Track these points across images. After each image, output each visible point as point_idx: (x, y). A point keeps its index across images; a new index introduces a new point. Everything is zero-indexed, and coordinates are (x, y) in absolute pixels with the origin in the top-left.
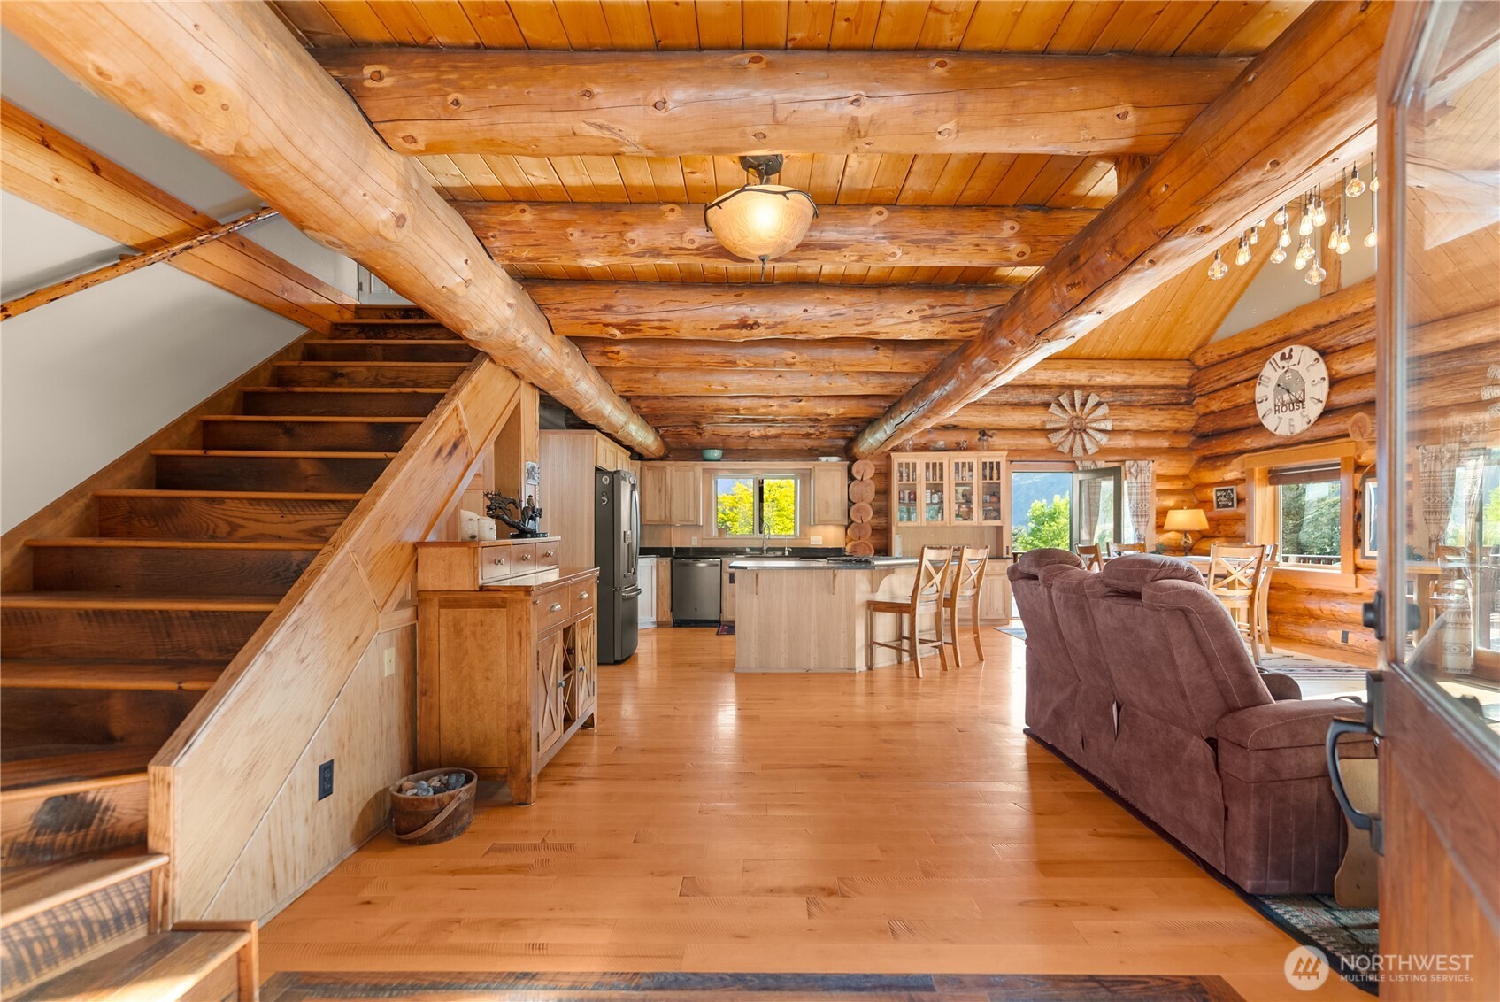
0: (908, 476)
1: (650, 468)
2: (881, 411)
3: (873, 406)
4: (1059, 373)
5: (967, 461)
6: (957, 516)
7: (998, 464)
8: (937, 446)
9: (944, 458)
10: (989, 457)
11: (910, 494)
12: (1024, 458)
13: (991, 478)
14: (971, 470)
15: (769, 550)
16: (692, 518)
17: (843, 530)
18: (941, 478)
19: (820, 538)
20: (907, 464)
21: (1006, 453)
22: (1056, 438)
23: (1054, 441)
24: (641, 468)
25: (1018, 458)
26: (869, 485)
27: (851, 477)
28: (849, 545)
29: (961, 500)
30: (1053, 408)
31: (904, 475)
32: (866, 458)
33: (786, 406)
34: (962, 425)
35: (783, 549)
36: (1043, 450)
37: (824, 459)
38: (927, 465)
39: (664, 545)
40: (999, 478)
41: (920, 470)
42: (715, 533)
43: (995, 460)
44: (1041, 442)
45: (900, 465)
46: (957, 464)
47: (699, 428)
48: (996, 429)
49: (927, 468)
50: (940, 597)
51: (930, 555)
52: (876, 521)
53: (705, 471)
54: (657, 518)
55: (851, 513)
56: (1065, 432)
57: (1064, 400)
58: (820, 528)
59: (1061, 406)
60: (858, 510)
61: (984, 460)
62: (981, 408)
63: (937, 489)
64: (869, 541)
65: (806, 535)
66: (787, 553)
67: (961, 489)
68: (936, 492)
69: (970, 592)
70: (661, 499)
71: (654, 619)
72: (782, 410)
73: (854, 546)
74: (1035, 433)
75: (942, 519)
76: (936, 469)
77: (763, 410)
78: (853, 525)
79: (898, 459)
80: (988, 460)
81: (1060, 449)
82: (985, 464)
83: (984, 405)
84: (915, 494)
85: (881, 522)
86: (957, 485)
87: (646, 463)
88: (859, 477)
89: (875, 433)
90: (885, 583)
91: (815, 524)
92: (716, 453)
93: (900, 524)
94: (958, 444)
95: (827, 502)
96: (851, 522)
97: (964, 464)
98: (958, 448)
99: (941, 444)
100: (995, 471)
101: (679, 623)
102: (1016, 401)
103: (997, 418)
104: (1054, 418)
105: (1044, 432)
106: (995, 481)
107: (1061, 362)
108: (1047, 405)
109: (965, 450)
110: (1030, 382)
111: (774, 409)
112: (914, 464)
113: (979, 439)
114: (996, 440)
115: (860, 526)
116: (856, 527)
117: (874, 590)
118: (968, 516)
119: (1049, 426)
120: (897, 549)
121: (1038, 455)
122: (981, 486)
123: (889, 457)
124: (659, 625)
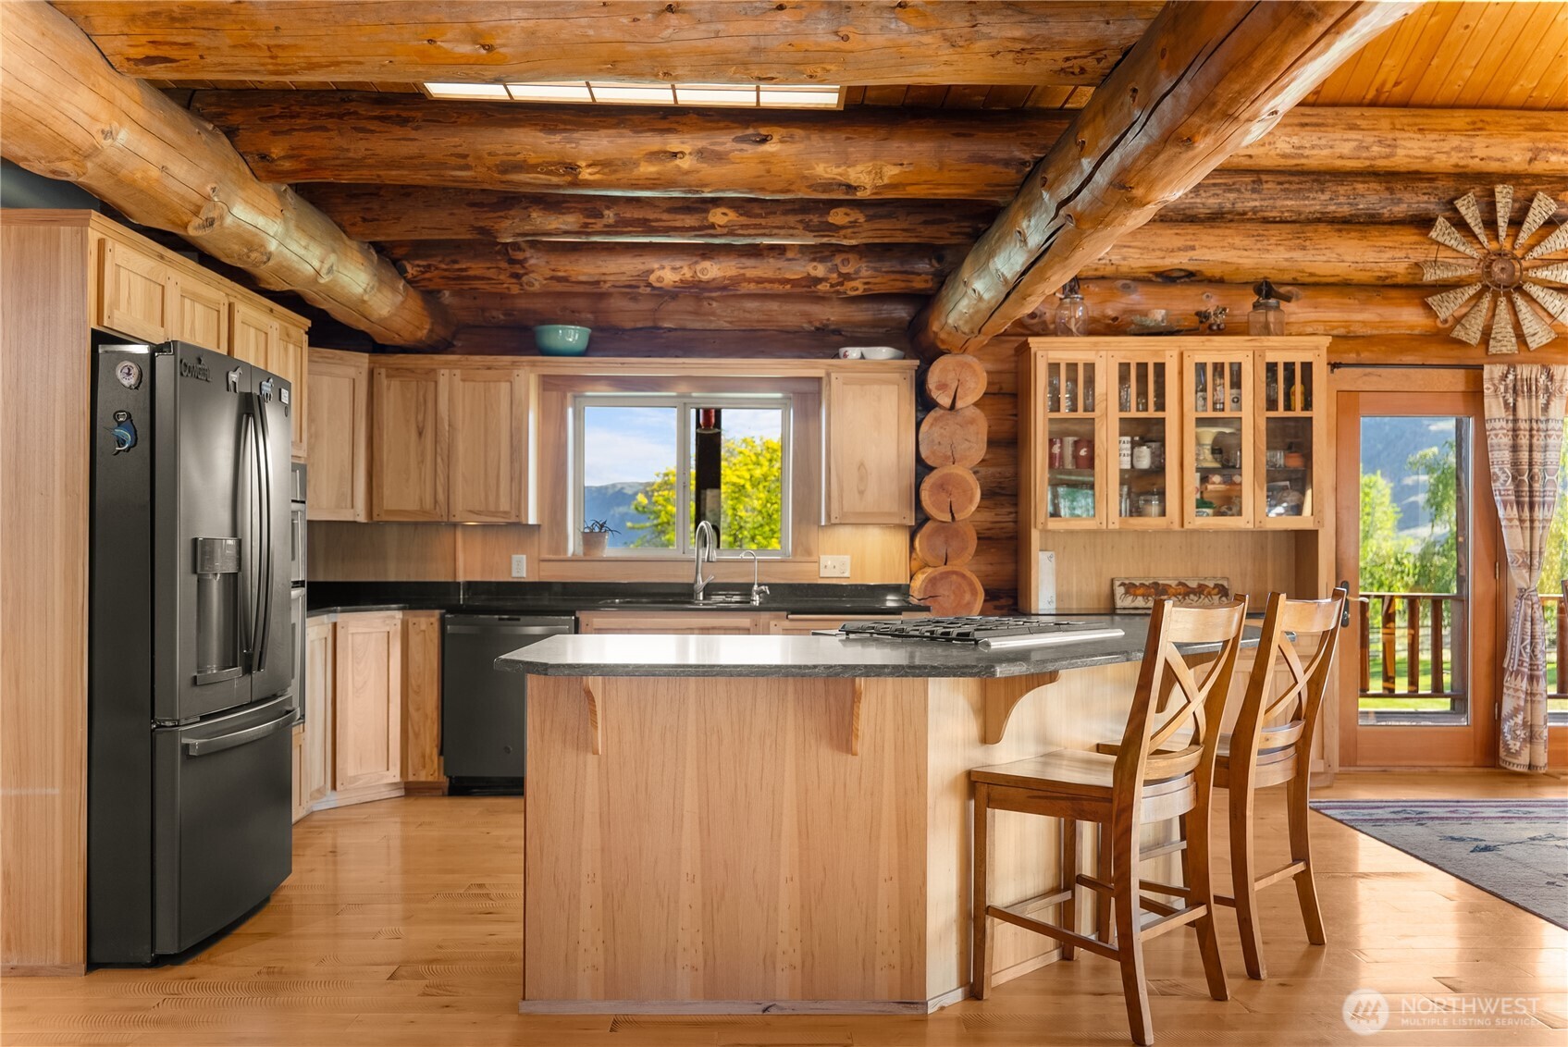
0: (1074, 399)
1: (395, 372)
2: (1011, 175)
3: (984, 160)
4: (1455, 141)
5: (1226, 359)
6: (1202, 503)
7: (1307, 367)
8: (1149, 322)
9: (1166, 350)
10: (1282, 350)
11: (1076, 445)
12: (1366, 356)
13: (1288, 407)
14: (1236, 384)
15: (710, 590)
16: (504, 505)
17: (901, 540)
18: (1161, 406)
19: (847, 558)
20: (1072, 367)
21: (1327, 341)
22: (1448, 307)
23: (1444, 313)
24: (371, 373)
25: (1352, 358)
26: (972, 422)
27: (925, 403)
28: (920, 579)
29: (1210, 462)
30: (1441, 231)
31: (1064, 397)
32: (963, 350)
33: (720, 157)
34: (1209, 271)
35: (745, 589)
36: (1412, 338)
37: (854, 353)
38: (1124, 369)
39: (437, 573)
40: (1308, 405)
41: (1106, 383)
42: (573, 545)
43: (1298, 358)
44: (1409, 317)
45: (1054, 368)
46: (1201, 368)
47: (512, 262)
48: (1295, 283)
49: (1124, 379)
50: (1205, 758)
51: (1180, 624)
52: (987, 517)
53: (547, 383)
54: (412, 505)
55: (925, 495)
56: (1471, 291)
57: (1469, 210)
58: (844, 534)
59: (1460, 224)
60: (942, 486)
61: (1271, 357)
62: (1260, 229)
63: (1147, 432)
64: (969, 566)
65: (808, 552)
66: (756, 600)
67: (1209, 434)
68: (1144, 441)
69: (1285, 735)
70: (423, 454)
71: (394, 775)
72: (709, 171)
73: (932, 581)
74: (1394, 293)
75: (1163, 513)
76: (1147, 380)
77: (648, 169)
78: (928, 526)
79: (1046, 351)
80: (1280, 358)
81: (1459, 333)
82: (1271, 368)
83: (1266, 221)
84: (1091, 444)
85: (1000, 516)
86: (1201, 422)
87: (383, 359)
88: (945, 400)
89: (991, 255)
90: (1024, 714)
91: (830, 525)
92: (573, 336)
93: (1053, 524)
94: (1202, 316)
95: (861, 465)
96: (922, 518)
97: (1219, 368)
98: (1204, 326)
99: (1158, 315)
100: (1298, 388)
101: (461, 787)
102: (1346, 210)
103: (1298, 255)
104: (1443, 254)
105: (1418, 290)
106: (1298, 412)
107: (1461, 113)
108: (1423, 223)
109: (1220, 331)
110: (1382, 163)
111: (685, 163)
112: (1090, 367)
113: (1256, 306)
114: (1296, 311)
115: (948, 530)
116: (936, 532)
117: (989, 735)
118: (1228, 504)
119: (1430, 276)
120: (1044, 595)
121: (1402, 351)
122: (1262, 425)
123: (1024, 350)
124: (412, 790)
